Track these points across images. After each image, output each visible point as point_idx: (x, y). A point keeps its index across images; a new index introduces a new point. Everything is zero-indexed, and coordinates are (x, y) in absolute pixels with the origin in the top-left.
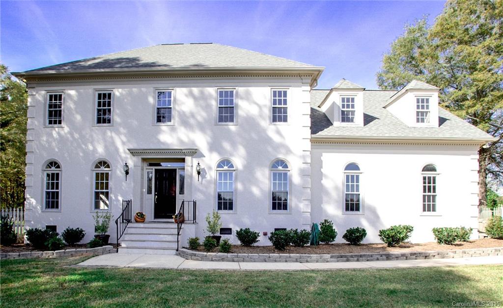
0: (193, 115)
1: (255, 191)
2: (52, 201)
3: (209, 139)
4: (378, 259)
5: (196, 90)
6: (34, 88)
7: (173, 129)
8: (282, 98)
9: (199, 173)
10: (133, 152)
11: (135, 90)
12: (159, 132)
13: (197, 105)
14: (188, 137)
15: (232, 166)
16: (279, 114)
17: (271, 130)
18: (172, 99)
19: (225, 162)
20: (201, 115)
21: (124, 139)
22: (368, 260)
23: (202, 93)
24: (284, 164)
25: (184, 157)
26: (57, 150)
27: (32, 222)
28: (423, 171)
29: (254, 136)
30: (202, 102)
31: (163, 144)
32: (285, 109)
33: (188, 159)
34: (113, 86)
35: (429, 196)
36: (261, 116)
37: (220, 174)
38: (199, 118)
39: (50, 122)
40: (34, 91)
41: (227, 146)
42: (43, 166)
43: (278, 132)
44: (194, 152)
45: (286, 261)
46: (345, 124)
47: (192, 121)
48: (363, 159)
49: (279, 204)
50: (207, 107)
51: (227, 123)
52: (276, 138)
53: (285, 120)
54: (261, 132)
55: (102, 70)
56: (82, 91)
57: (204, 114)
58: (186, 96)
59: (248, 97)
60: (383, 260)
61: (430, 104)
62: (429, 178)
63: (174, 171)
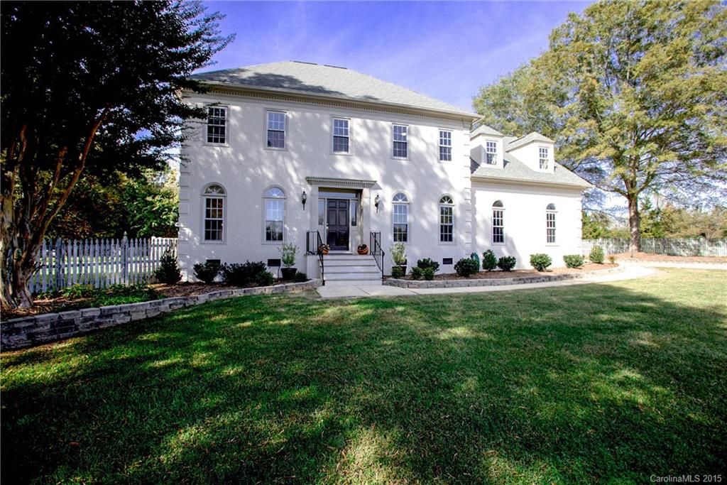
0: (367, 146)
1: (424, 223)
2: (213, 230)
3: (382, 171)
4: (544, 281)
5: (370, 122)
6: (190, 97)
7: (349, 159)
8: (448, 139)
9: (377, 205)
10: (310, 181)
11: (308, 115)
12: (334, 161)
13: (370, 137)
14: (362, 168)
15: (406, 200)
16: (445, 154)
17: (437, 166)
18: (349, 128)
19: (399, 196)
20: (375, 147)
21: (296, 164)
22: (538, 282)
23: (376, 125)
24: (449, 199)
25: (361, 188)
26: (219, 173)
27: (188, 257)
28: (547, 208)
29: (423, 171)
30: (376, 135)
31: (341, 173)
32: (450, 149)
33: (366, 191)
34: (286, 108)
35: (551, 230)
36: (428, 152)
37: (395, 207)
38: (373, 150)
39: (210, 140)
40: (190, 101)
41: (398, 179)
42: (202, 190)
43: (442, 169)
44: (372, 185)
45: (484, 285)
46: (489, 166)
47: (366, 152)
50: (381, 140)
51: (400, 158)
52: (441, 175)
53: (450, 159)
54: (429, 168)
55: (274, 89)
56: (248, 108)
57: (377, 146)
58: (361, 126)
59: (417, 135)
60: (547, 281)
61: (548, 153)
62: (551, 215)
63: (346, 202)
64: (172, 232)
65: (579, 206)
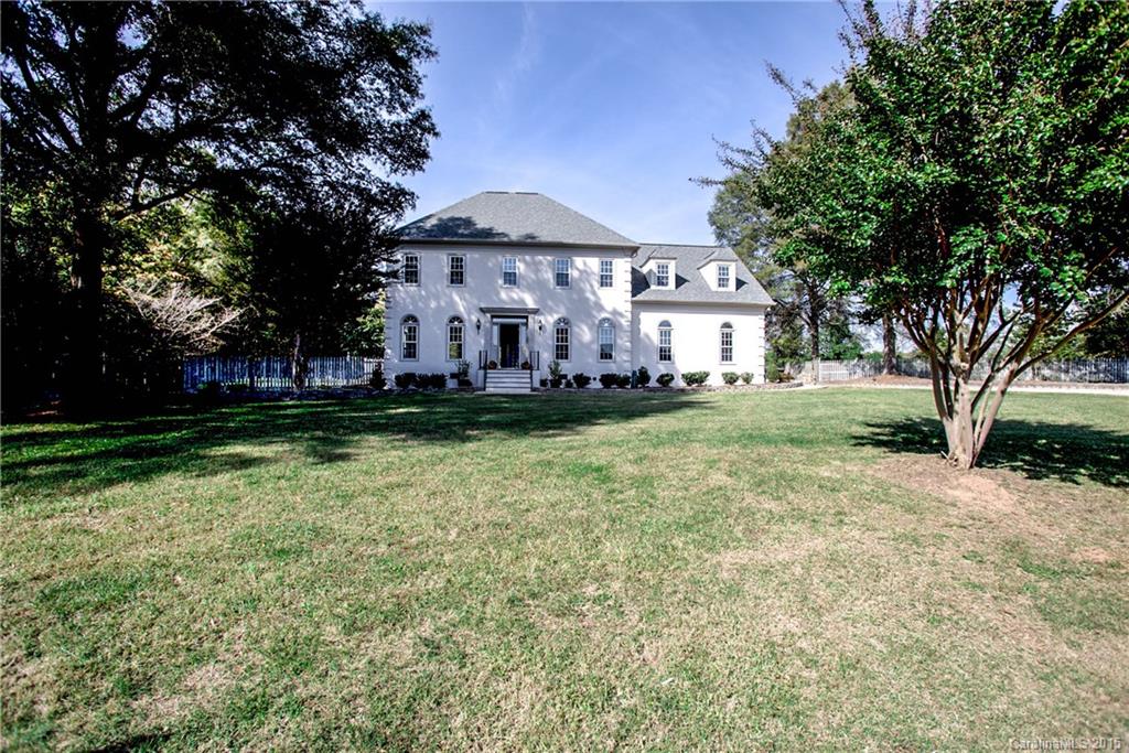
2: (411, 352)
5: (527, 258)
7: (517, 290)
8: (609, 267)
9: (540, 328)
10: (483, 310)
13: (537, 271)
15: (567, 323)
16: (606, 281)
19: (561, 320)
21: (476, 299)
24: (609, 321)
25: (526, 315)
27: (398, 369)
28: (723, 327)
32: (611, 275)
33: (531, 317)
34: (464, 252)
35: (726, 349)
37: (557, 330)
39: (407, 281)
41: (560, 305)
42: (401, 320)
44: (534, 312)
46: (660, 288)
47: (534, 285)
48: (674, 318)
49: (606, 355)
50: (546, 273)
51: (563, 287)
53: (611, 285)
61: (730, 272)
62: (727, 334)
63: (516, 327)
64: (380, 353)
65: (762, 323)
